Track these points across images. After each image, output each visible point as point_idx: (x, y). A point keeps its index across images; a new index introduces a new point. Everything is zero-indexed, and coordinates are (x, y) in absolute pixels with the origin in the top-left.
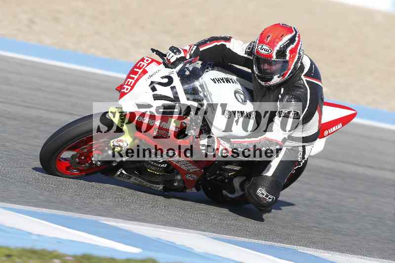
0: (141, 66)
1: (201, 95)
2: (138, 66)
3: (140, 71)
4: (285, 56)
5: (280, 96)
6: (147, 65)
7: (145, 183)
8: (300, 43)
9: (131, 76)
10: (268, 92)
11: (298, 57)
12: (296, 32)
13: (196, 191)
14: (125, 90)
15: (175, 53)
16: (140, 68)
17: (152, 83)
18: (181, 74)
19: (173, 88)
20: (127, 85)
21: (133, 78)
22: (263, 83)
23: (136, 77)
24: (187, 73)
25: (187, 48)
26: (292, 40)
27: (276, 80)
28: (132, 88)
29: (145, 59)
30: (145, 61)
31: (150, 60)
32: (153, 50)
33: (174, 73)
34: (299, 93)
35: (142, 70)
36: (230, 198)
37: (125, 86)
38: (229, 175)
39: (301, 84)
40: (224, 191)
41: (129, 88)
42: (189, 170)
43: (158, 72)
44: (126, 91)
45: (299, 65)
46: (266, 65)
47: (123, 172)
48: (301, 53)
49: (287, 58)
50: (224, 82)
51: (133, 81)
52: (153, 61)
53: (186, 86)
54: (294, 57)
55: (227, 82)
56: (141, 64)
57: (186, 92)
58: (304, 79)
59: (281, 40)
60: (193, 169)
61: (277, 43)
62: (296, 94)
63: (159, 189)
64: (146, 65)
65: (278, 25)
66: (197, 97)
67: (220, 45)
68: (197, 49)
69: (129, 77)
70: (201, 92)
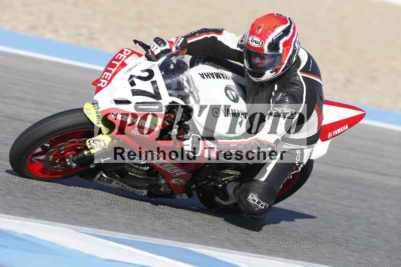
0: (120, 58)
1: (187, 91)
2: (116, 58)
3: (118, 64)
4: (278, 48)
5: (273, 94)
6: (127, 58)
7: (128, 188)
8: (296, 35)
9: (109, 69)
10: (261, 88)
11: (293, 50)
12: (291, 23)
13: (187, 197)
14: (101, 85)
15: (160, 45)
16: (118, 60)
17: (132, 76)
18: (164, 68)
19: (154, 83)
20: (104, 79)
21: (110, 72)
22: (254, 79)
23: (114, 70)
24: (172, 67)
25: (174, 40)
26: (286, 32)
27: (268, 75)
28: (109, 82)
29: (124, 51)
30: (124, 52)
31: (130, 52)
32: (136, 42)
33: (155, 66)
34: (293, 90)
35: (121, 62)
36: (222, 205)
37: (101, 80)
38: (222, 180)
39: (296, 81)
40: (217, 198)
41: (106, 82)
42: (175, 174)
43: (138, 65)
44: (103, 86)
45: (295, 59)
46: (258, 59)
47: (104, 175)
48: (297, 46)
49: (281, 52)
50: (214, 78)
51: (111, 75)
52: (133, 52)
53: (169, 81)
54: (288, 50)
55: (218, 78)
56: (120, 56)
57: (169, 87)
58: (300, 75)
59: (273, 31)
60: (179, 172)
61: (269, 35)
62: (291, 91)
63: (143, 194)
64: (125, 57)
65: (271, 15)
66: (181, 93)
67: (210, 38)
68: (185, 41)
69: (106, 70)
70: (186, 87)
